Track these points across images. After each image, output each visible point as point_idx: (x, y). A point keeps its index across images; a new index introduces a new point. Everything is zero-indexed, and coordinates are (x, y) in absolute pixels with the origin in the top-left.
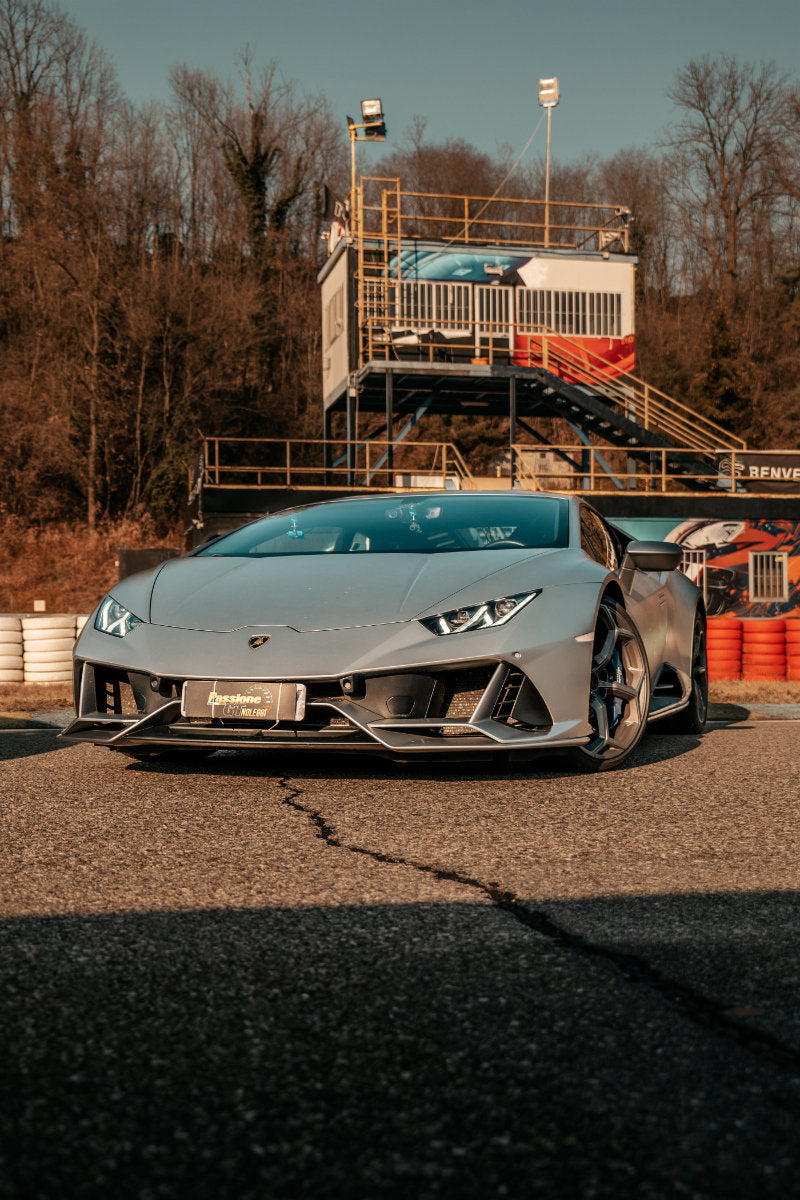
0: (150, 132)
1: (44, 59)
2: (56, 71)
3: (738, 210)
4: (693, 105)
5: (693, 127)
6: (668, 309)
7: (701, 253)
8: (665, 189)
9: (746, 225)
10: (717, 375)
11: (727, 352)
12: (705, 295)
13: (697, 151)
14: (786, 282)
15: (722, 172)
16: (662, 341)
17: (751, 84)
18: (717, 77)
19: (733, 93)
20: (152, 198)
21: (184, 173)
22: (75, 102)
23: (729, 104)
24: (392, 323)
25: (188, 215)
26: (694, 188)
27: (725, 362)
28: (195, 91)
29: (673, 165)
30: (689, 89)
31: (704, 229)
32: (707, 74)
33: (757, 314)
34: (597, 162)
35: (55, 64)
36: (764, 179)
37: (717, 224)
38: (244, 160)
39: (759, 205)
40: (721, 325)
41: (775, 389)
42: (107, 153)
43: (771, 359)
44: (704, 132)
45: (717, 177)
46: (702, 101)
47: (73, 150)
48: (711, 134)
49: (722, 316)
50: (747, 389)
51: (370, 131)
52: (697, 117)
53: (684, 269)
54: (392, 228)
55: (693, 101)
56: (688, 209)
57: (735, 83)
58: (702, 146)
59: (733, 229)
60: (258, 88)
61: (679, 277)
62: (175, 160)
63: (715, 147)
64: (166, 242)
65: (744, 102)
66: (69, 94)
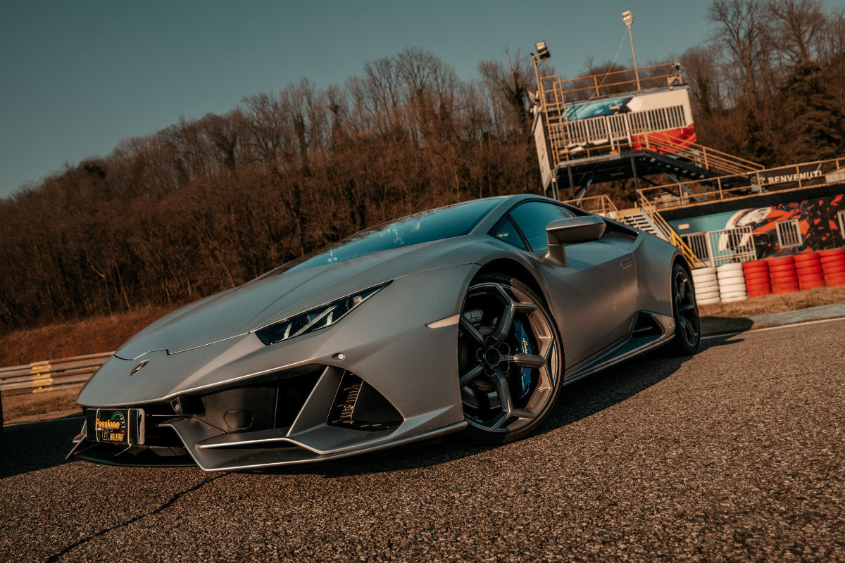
0: (472, 92)
1: (426, 74)
2: (432, 77)
3: (751, 62)
4: (718, 20)
5: (720, 29)
6: (723, 115)
7: (736, 86)
8: (713, 61)
9: (757, 68)
10: (753, 141)
11: (756, 129)
12: (742, 104)
13: (725, 39)
14: (782, 89)
15: (740, 46)
16: (723, 130)
17: (747, 3)
18: (728, 4)
19: (738, 9)
20: (477, 119)
21: (489, 104)
22: (441, 87)
23: (737, 15)
24: (568, 143)
25: (494, 122)
26: (727, 57)
27: (756, 134)
28: (489, 70)
29: (714, 49)
30: (715, 13)
31: (736, 75)
32: (723, 4)
33: (770, 108)
34: (676, 56)
35: (431, 75)
36: (762, 45)
37: (742, 72)
38: (512, 93)
39: (762, 57)
40: (751, 116)
41: (787, 142)
42: (455, 103)
43: (781, 128)
44: (727, 30)
45: (738, 50)
46: (723, 17)
47: (442, 107)
48: (730, 31)
49: (751, 112)
50: (770, 144)
51: (542, 57)
52: (722, 24)
53: (729, 95)
54: (560, 99)
55: (718, 17)
56: (725, 68)
57: (738, 4)
58: (727, 37)
59: (751, 71)
60: (514, 61)
61: (726, 99)
62: (485, 100)
63: (733, 36)
64: (485, 136)
65: (744, 11)
66: (438, 85)
